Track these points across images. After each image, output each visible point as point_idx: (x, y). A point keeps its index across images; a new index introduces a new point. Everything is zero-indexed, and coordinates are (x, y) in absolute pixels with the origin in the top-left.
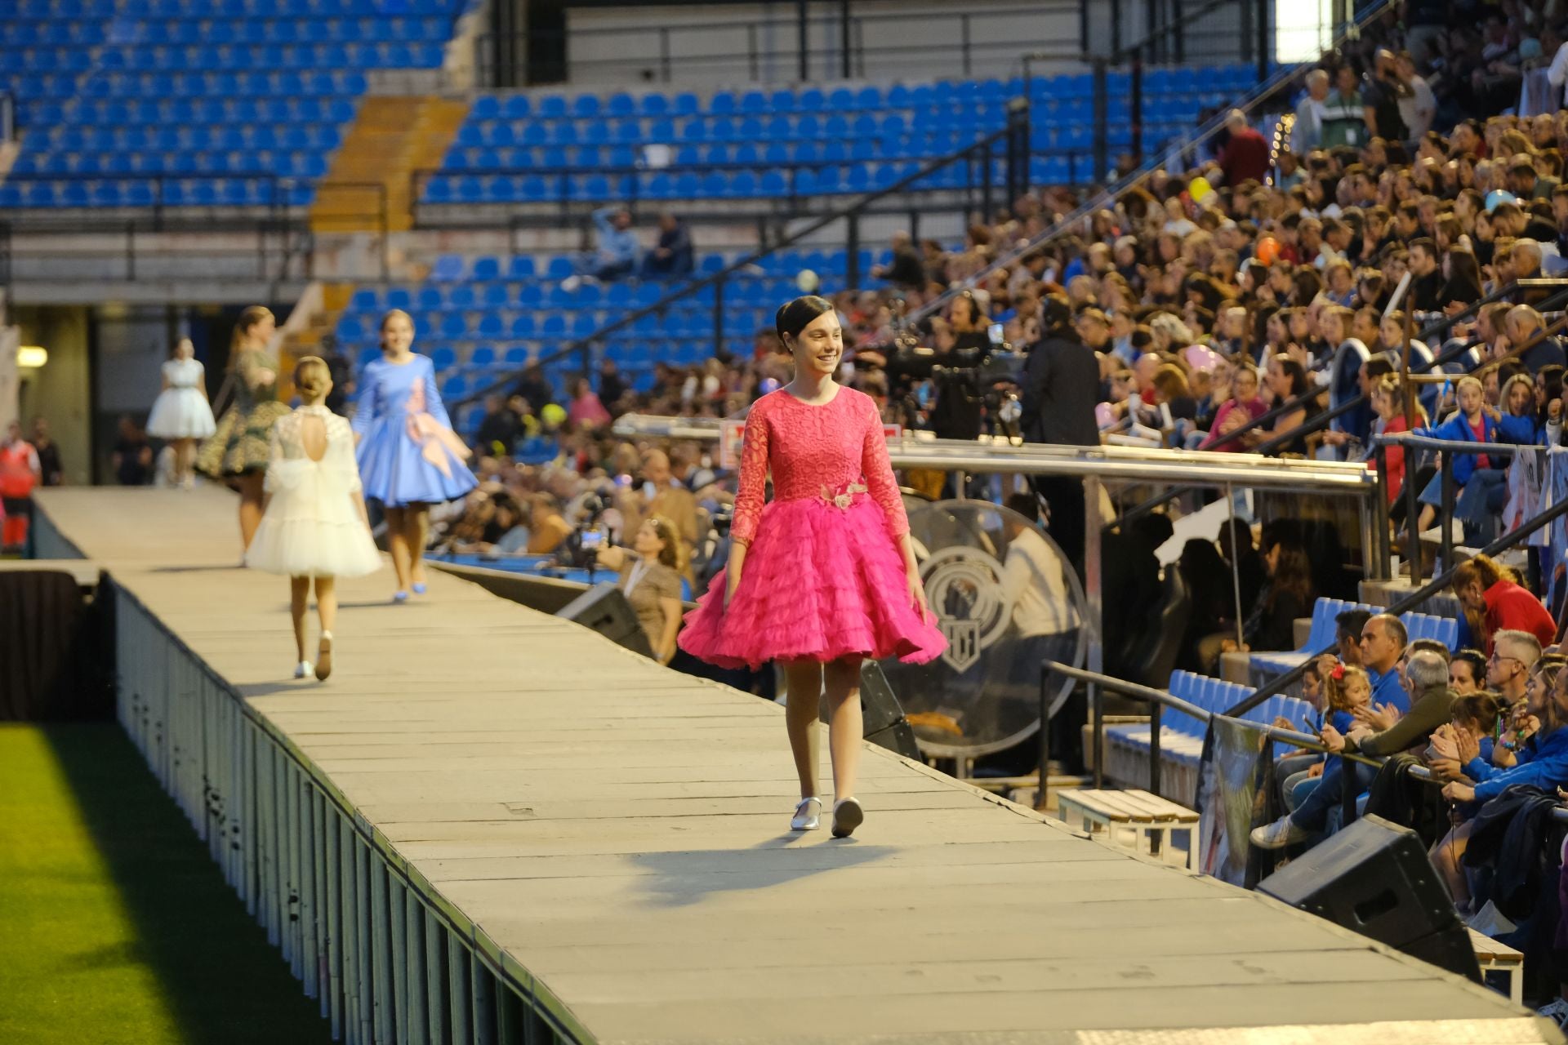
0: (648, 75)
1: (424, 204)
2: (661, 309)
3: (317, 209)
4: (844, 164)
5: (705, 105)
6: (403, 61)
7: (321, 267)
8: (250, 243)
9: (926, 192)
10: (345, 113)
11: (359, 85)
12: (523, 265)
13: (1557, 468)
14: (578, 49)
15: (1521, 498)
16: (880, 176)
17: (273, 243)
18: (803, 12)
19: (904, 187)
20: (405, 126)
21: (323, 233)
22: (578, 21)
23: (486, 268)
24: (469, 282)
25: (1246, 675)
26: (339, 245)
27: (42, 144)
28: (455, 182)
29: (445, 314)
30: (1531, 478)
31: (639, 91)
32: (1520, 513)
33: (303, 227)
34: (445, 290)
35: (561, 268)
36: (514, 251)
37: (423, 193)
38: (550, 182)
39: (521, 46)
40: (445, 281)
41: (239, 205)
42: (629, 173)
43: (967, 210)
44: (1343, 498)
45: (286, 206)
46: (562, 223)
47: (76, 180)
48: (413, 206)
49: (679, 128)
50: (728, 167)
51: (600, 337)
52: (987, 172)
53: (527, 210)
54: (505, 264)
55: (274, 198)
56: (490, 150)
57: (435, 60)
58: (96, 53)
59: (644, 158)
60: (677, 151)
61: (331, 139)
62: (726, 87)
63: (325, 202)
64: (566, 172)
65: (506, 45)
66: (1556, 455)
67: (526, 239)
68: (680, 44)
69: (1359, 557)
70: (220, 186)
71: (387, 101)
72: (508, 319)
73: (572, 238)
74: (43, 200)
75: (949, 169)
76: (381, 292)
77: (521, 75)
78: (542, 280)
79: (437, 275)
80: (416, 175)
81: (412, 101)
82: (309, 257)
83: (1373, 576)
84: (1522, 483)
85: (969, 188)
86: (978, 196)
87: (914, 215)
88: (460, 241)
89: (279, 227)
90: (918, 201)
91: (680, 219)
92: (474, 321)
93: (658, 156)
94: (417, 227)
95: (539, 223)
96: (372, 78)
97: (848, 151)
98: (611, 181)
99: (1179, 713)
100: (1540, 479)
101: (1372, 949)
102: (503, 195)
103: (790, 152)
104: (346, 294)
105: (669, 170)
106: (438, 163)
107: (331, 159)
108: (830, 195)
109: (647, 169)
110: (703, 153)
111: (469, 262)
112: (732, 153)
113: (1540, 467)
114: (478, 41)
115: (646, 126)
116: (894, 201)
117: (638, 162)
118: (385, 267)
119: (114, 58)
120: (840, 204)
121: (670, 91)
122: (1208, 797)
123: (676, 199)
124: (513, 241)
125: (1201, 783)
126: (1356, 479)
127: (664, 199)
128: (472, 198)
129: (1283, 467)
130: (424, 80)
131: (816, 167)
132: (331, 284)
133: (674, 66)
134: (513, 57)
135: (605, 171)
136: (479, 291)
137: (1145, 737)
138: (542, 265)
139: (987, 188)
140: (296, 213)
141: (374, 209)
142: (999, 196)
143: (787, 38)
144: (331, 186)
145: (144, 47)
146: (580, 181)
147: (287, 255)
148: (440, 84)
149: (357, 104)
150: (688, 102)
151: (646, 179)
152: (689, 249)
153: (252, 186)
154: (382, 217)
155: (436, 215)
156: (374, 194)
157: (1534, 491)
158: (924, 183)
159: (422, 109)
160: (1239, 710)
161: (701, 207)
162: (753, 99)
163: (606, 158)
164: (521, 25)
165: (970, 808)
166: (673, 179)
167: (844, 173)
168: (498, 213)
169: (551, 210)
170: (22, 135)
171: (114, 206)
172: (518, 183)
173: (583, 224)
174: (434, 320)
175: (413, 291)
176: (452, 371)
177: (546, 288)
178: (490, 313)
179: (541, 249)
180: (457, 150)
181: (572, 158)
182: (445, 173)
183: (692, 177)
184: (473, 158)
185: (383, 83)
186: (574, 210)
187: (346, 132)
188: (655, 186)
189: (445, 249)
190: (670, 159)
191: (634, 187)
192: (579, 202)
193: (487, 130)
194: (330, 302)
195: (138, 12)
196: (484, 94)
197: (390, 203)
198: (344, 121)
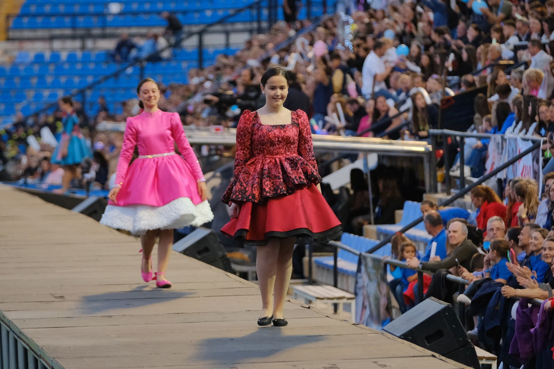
1: (12, 29)
2: (116, 75)
4: (197, 11)
9: (233, 23)
12: (55, 56)
13: (510, 144)
15: (494, 157)
16: (212, 16)
19: (222, 21)
23: (39, 58)
24: (33, 63)
25: (374, 235)
28: (25, 20)
29: (22, 78)
30: (498, 149)
32: (493, 164)
34: (22, 68)
35: (72, 58)
36: (52, 50)
37: (11, 23)
38: (67, 20)
40: (21, 63)
42: (102, 15)
43: (251, 31)
44: (416, 158)
46: (73, 37)
48: (8, 30)
51: (91, 87)
52: (259, 15)
53: (57, 32)
54: (47, 55)
56: (40, 5)
59: (108, 8)
60: (123, 5)
64: (74, 15)
66: (509, 139)
67: (57, 45)
69: (423, 183)
72: (49, 80)
73: (77, 44)
75: (243, 14)
78: (64, 63)
79: (18, 60)
80: (8, 17)
83: (430, 192)
84: (494, 151)
85: (251, 21)
86: (255, 25)
87: (227, 33)
88: (28, 45)
90: (229, 27)
92: (34, 81)
93: (115, 8)
94: (8, 39)
95: (62, 38)
97: (198, 5)
98: (94, 20)
99: (346, 253)
100: (502, 149)
101: (433, 356)
102: (46, 26)
105: (121, 14)
106: (18, 11)
108: (190, 24)
109: (110, 14)
110: (135, 7)
111: (31, 56)
112: (147, 7)
113: (502, 143)
116: (218, 28)
117: (105, 11)
120: (195, 29)
122: (360, 288)
123: (123, 27)
124: (51, 45)
125: (357, 283)
126: (422, 149)
127: (117, 27)
128: (33, 27)
129: (390, 144)
131: (184, 13)
135: (91, 15)
136: (36, 68)
137: (331, 262)
138: (64, 56)
139: (259, 21)
142: (264, 25)
146: (81, 20)
151: (109, 19)
155: (17, 34)
157: (500, 154)
158: (231, 19)
160: (371, 251)
161: (134, 30)
163: (92, 9)
165: (257, 295)
166: (121, 18)
167: (197, 15)
168: (45, 33)
169: (68, 32)
172: (53, 20)
173: (83, 38)
174: (17, 80)
175: (8, 68)
176: (24, 103)
177: (66, 67)
178: (41, 77)
179: (63, 49)
180: (26, 6)
181: (77, 9)
182: (21, 16)
183: (130, 18)
184: (33, 9)
186: (79, 32)
188: (114, 21)
189: (21, 49)
190: (121, 9)
191: (104, 22)
192: (81, 28)
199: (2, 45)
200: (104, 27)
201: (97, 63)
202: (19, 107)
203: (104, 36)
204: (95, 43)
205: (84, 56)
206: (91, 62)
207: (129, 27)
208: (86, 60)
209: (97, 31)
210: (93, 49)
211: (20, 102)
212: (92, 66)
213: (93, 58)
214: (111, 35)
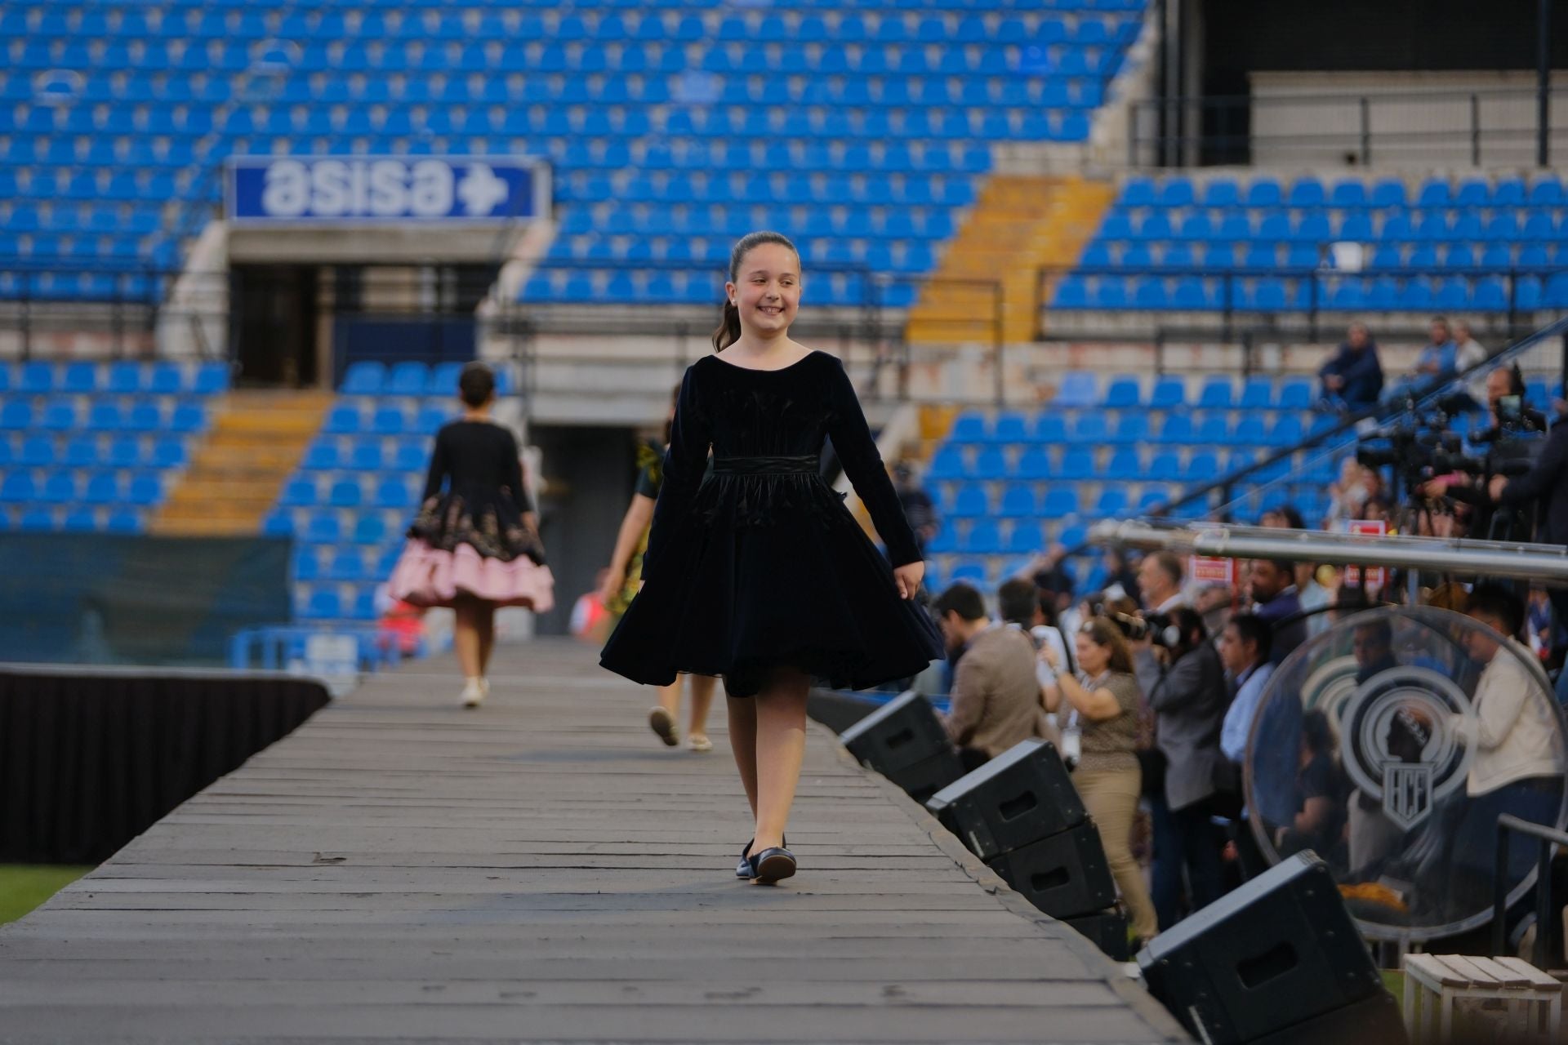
0: (1351, 159)
1: (1052, 309)
3: (918, 312)
5: (1414, 192)
6: (1037, 134)
7: (919, 386)
10: (960, 197)
11: (980, 163)
12: (1169, 391)
14: (1266, 121)
18: (1545, 82)
20: (1035, 213)
21: (921, 342)
22: (1266, 87)
23: (1123, 395)
24: (1100, 408)
26: (942, 357)
27: (581, 227)
28: (1092, 285)
29: (1071, 447)
31: (1331, 176)
33: (900, 336)
34: (1071, 419)
35: (1215, 396)
36: (1160, 370)
37: (1050, 295)
38: (1210, 287)
39: (1193, 115)
40: (1070, 406)
41: (822, 307)
42: (1309, 277)
45: (878, 305)
46: (1225, 337)
47: (622, 268)
48: (1040, 309)
49: (1378, 222)
50: (1436, 273)
53: (1181, 321)
54: (1147, 387)
55: (869, 298)
56: (1138, 243)
57: (1077, 133)
58: (659, 115)
59: (1332, 259)
60: (1372, 252)
61: (941, 229)
62: (1441, 174)
63: (933, 303)
64: (1228, 275)
65: (1172, 117)
67: (1176, 357)
68: (1388, 118)
71: (1018, 182)
72: (1146, 455)
73: (1235, 356)
74: (579, 296)
76: (991, 418)
77: (1191, 153)
78: (1191, 409)
79: (1062, 398)
80: (1043, 274)
81: (1047, 183)
82: (904, 371)
88: (1095, 356)
89: (872, 334)
92: (1104, 457)
93: (1349, 257)
94: (1040, 338)
95: (1195, 337)
96: (999, 152)
98: (1288, 289)
102: (1147, 304)
103: (1513, 256)
104: (946, 422)
105: (1362, 275)
106: (1072, 258)
107: (941, 252)
109: (1335, 273)
110: (1406, 255)
111: (1101, 387)
112: (1441, 255)
114: (1133, 110)
115: (1336, 220)
117: (1324, 264)
118: (999, 385)
119: (681, 121)
121: (1368, 177)
123: (1366, 310)
124: (1159, 357)
127: (1350, 312)
128: (1112, 306)
130: (1063, 157)
131: (1545, 276)
132: (929, 409)
133: (1375, 147)
134: (1180, 130)
135: (1281, 274)
136: (1113, 420)
138: (1193, 389)
140: (890, 317)
141: (988, 314)
143: (1524, 113)
144: (940, 283)
145: (719, 107)
146: (1248, 288)
147: (877, 365)
148: (1085, 162)
149: (979, 185)
150: (1391, 194)
151: (1331, 286)
153: (839, 283)
154: (997, 326)
155: (1068, 324)
156: (988, 296)
159: (1059, 193)
161: (1398, 322)
162: (1473, 190)
163: (1282, 258)
164: (1193, 90)
166: (1365, 287)
168: (1146, 324)
169: (1212, 321)
170: (563, 212)
171: (665, 303)
172: (1170, 286)
173: (1248, 340)
174: (1054, 454)
175: (1031, 417)
176: (1071, 519)
177: (1198, 419)
178: (1124, 446)
179: (1195, 370)
180: (1098, 244)
181: (1240, 257)
182: (1080, 272)
183: (1388, 284)
184: (1116, 254)
185: (1012, 159)
186: (1240, 323)
187: (961, 218)
188: (1341, 294)
189: (1075, 366)
190: (1363, 261)
191: (1314, 294)
192: (1246, 311)
193: (1137, 219)
194: (927, 429)
195: (715, 65)
196: (1139, 175)
197: (1009, 308)
198: (959, 204)
199: (1021, 355)
200: (1312, 313)
201: (1286, 411)
202: (1054, 529)
203: (1312, 337)
204: (1284, 356)
205: (1249, 390)
206: (1270, 408)
207: (1385, 312)
208: (1253, 403)
209: (1294, 322)
210: (1282, 371)
211: (1060, 516)
212: (1270, 420)
213: (1276, 396)
214: (1332, 335)
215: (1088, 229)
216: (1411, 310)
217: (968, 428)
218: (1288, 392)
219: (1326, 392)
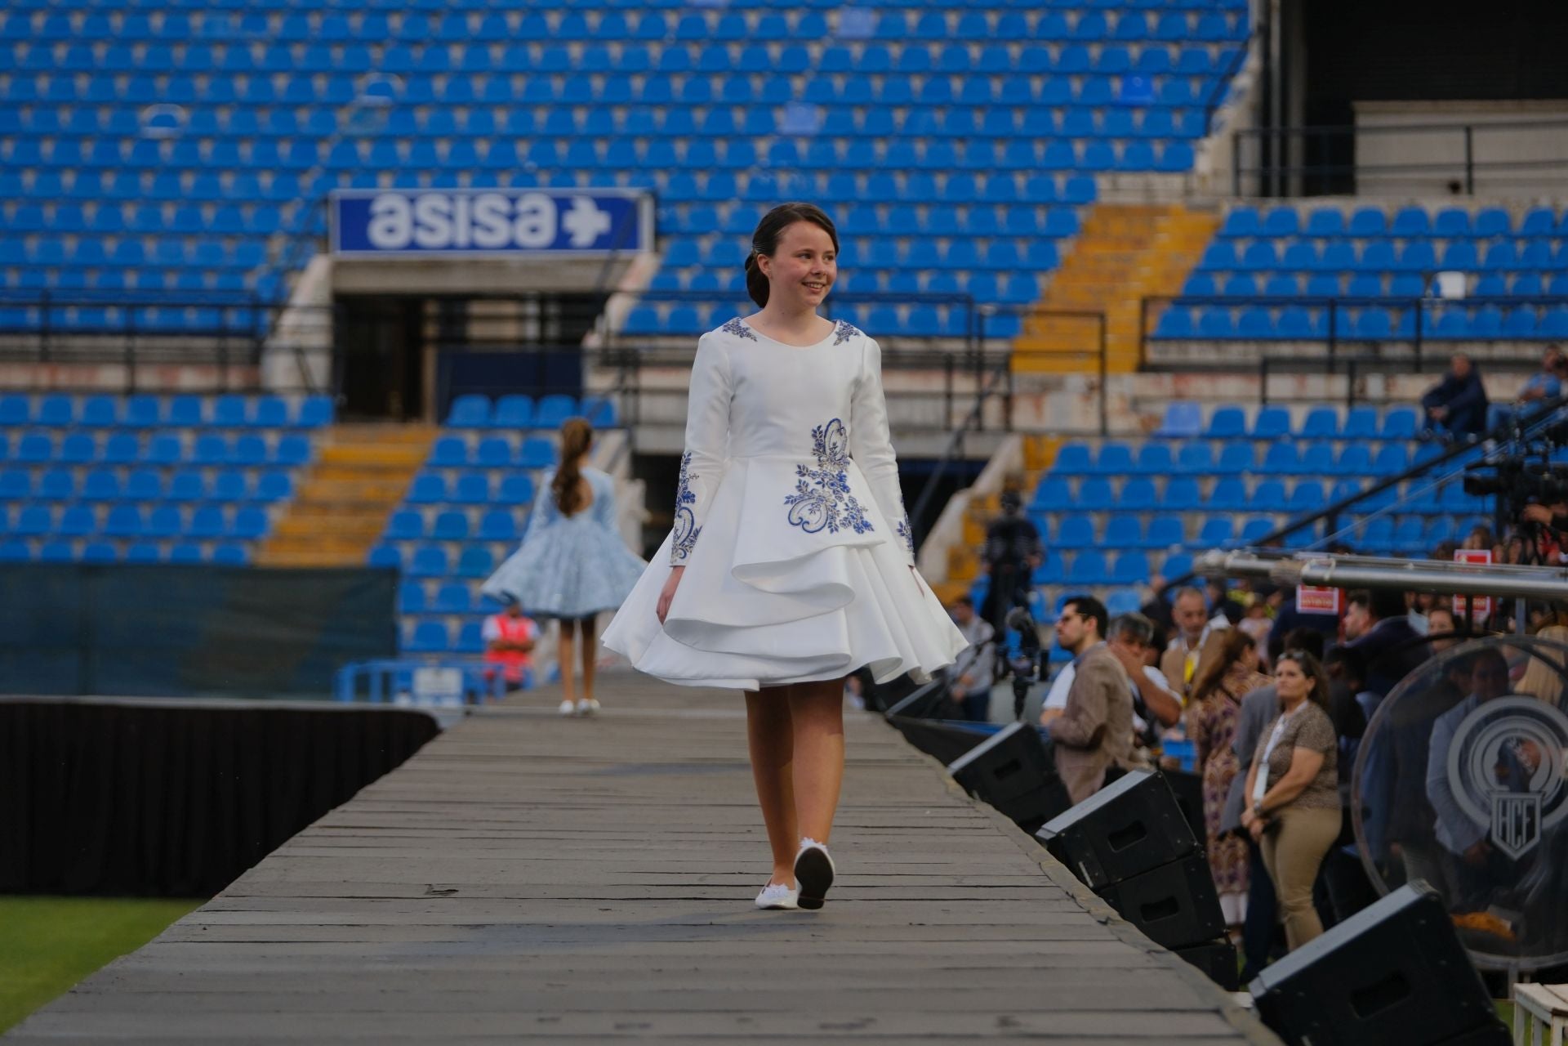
0: (1454, 187)
1: (1155, 339)
3: (1022, 343)
5: (1519, 220)
6: (1141, 164)
7: (1023, 417)
8: (936, 382)
10: (1064, 228)
11: (1084, 194)
12: (1274, 418)
14: (1370, 150)
17: (964, 384)
20: (1139, 243)
21: (1024, 372)
22: (1367, 116)
23: (1227, 423)
24: (1206, 437)
26: (1045, 388)
27: (685, 258)
28: (1196, 314)
29: (1175, 476)
31: (1435, 205)
33: (1004, 366)
34: (1175, 449)
35: (1319, 424)
36: (1264, 400)
37: (1153, 323)
38: (1314, 317)
39: (1296, 144)
40: (1174, 437)
41: (926, 338)
42: (1414, 305)
45: (982, 337)
46: (1329, 366)
48: (1144, 339)
49: (1483, 248)
50: (1541, 301)
53: (1286, 350)
54: (1251, 416)
55: (974, 329)
56: (1242, 273)
57: (1181, 163)
58: (762, 147)
59: (1437, 288)
60: (1475, 281)
61: (1045, 261)
62: (1545, 203)
63: (1038, 334)
64: (1332, 304)
65: (1275, 146)
67: (1281, 386)
68: (1488, 146)
70: (903, 312)
71: (1121, 211)
72: (1251, 485)
73: (1339, 385)
76: (1095, 446)
77: (1295, 182)
78: (1296, 438)
79: (1166, 429)
80: (1146, 303)
81: (1152, 212)
82: (1008, 401)
88: (1200, 386)
89: (976, 364)
91: (1474, 363)
92: (1209, 487)
93: (1453, 285)
94: (1144, 368)
95: (1299, 366)
96: (1103, 182)
98: (1393, 317)
102: (1250, 335)
104: (1050, 451)
105: (1465, 303)
106: (1175, 289)
107: (1043, 281)
109: (1439, 301)
110: (1510, 284)
111: (1207, 412)
112: (1546, 284)
114: (1236, 138)
115: (1440, 248)
117: (1428, 293)
118: (1103, 417)
119: (784, 152)
121: (1471, 205)
123: (1470, 340)
124: (1264, 386)
127: (1455, 341)
128: (1215, 337)
130: (1167, 187)
132: (1033, 437)
133: (1478, 175)
134: (1284, 160)
135: (1386, 303)
136: (1217, 450)
138: (1298, 417)
140: (994, 347)
141: (1092, 345)
144: (1041, 314)
145: (822, 138)
146: (1354, 316)
147: (981, 396)
148: (1188, 192)
149: (1082, 214)
150: (1495, 221)
151: (1437, 314)
152: (1482, 402)
153: (943, 314)
154: (1101, 357)
155: (1172, 354)
156: (1095, 324)
159: (1162, 222)
161: (1502, 351)
163: (1386, 286)
164: (1296, 120)
166: (1470, 315)
168: (1251, 353)
169: (1317, 350)
170: (665, 245)
172: (1275, 315)
173: (1353, 369)
174: (1159, 485)
175: (1136, 446)
176: (1176, 549)
177: (1302, 448)
178: (1228, 476)
179: (1299, 400)
180: (1202, 272)
181: (1344, 286)
182: (1183, 302)
183: (1492, 312)
184: (1220, 284)
185: (1116, 189)
186: (1343, 352)
187: (1065, 248)
188: (1444, 323)
189: (1179, 396)
190: (1466, 291)
191: (1419, 326)
192: (1350, 341)
193: (1241, 248)
194: (1031, 459)
195: (818, 97)
196: (1241, 204)
197: (1111, 339)
198: (1064, 236)
199: (1125, 384)
200: (1417, 342)
201: (1389, 440)
202: (1158, 560)
203: (1416, 366)
204: (1389, 385)
205: (1353, 418)
206: (1375, 438)
207: (1490, 341)
208: (1357, 433)
209: (1400, 351)
210: (1386, 401)
211: (1166, 547)
212: (1375, 450)
213: (1380, 426)
214: (1436, 364)
215: (1192, 260)
216: (1516, 340)
217: (1073, 456)
218: (1392, 420)
219: (1430, 422)
